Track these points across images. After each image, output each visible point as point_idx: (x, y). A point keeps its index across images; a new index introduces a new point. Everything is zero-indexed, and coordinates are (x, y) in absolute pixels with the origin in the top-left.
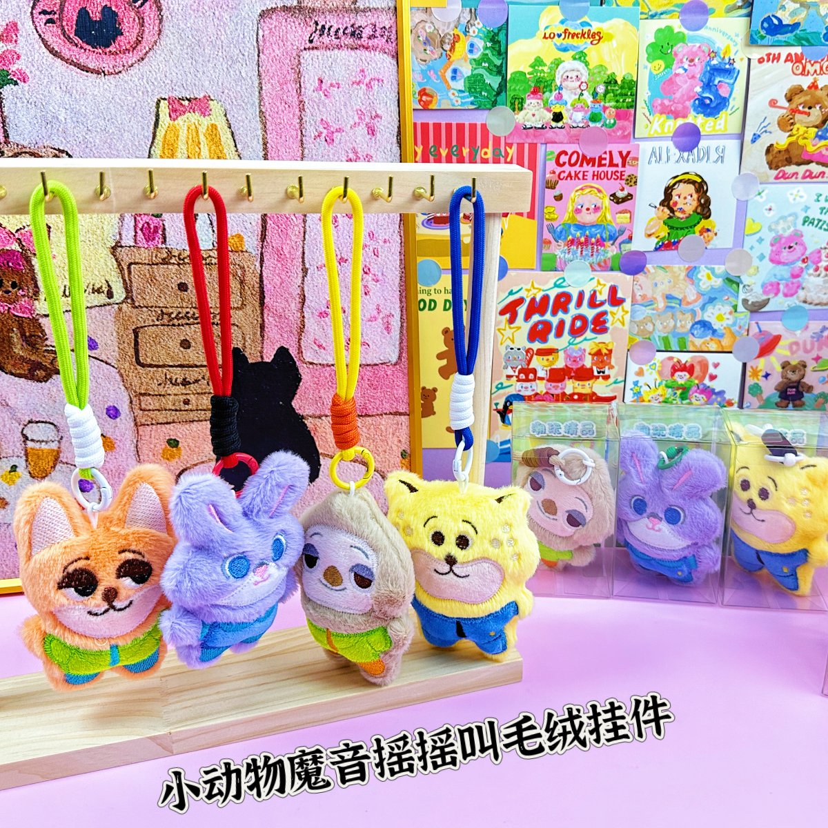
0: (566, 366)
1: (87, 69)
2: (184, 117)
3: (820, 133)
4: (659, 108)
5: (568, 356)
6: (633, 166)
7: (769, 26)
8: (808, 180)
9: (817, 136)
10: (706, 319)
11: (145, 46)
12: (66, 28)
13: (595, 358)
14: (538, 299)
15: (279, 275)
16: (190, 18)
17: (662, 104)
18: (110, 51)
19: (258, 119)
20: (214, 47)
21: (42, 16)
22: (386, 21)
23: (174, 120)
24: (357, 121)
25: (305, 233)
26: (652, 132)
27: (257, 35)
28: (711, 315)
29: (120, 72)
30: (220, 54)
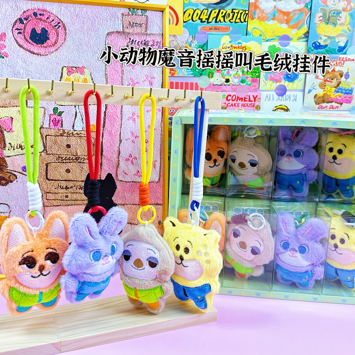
1: (33, 53)
2: (73, 75)
3: (336, 90)
4: (270, 78)
6: (259, 101)
7: (315, 45)
8: (332, 109)
9: (335, 91)
11: (58, 45)
12: (26, 36)
15: (109, 142)
16: (78, 34)
17: (271, 77)
18: (44, 46)
19: (104, 77)
20: (87, 46)
21: (17, 31)
22: (158, 39)
23: (69, 76)
24: (145, 79)
25: (121, 125)
26: (266, 88)
27: (105, 42)
29: (47, 55)
30: (90, 49)
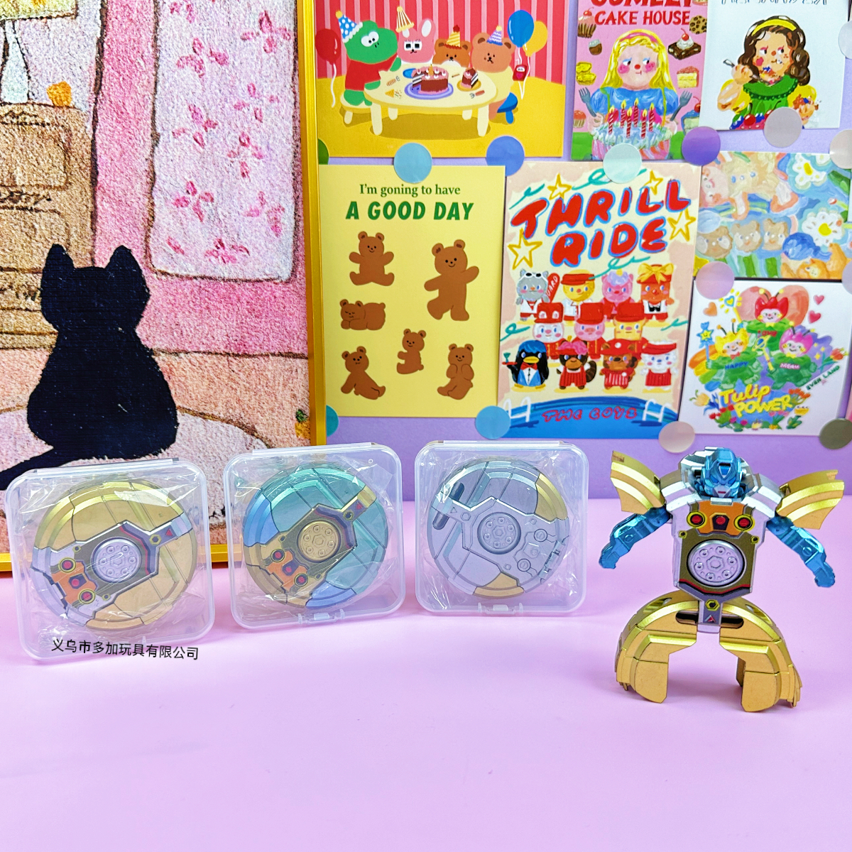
0: (605, 299)
5: (608, 286)
10: (806, 231)
13: (647, 288)
14: (566, 202)
15: (118, 142)
25: (156, 83)
28: (811, 225)
